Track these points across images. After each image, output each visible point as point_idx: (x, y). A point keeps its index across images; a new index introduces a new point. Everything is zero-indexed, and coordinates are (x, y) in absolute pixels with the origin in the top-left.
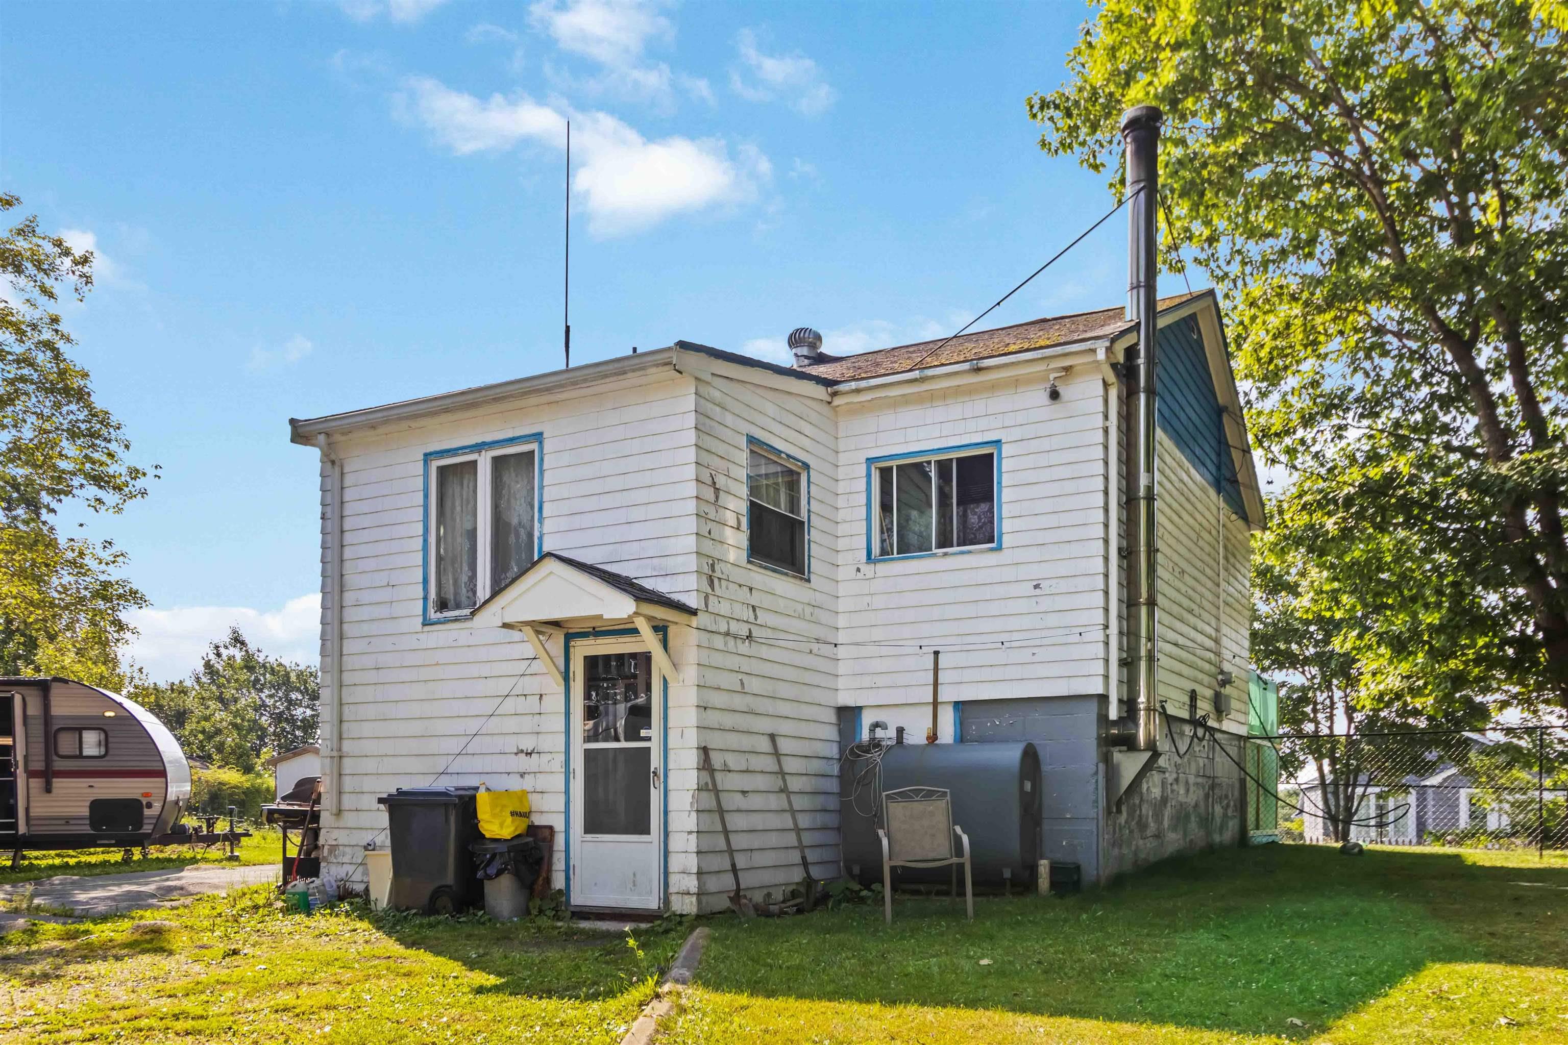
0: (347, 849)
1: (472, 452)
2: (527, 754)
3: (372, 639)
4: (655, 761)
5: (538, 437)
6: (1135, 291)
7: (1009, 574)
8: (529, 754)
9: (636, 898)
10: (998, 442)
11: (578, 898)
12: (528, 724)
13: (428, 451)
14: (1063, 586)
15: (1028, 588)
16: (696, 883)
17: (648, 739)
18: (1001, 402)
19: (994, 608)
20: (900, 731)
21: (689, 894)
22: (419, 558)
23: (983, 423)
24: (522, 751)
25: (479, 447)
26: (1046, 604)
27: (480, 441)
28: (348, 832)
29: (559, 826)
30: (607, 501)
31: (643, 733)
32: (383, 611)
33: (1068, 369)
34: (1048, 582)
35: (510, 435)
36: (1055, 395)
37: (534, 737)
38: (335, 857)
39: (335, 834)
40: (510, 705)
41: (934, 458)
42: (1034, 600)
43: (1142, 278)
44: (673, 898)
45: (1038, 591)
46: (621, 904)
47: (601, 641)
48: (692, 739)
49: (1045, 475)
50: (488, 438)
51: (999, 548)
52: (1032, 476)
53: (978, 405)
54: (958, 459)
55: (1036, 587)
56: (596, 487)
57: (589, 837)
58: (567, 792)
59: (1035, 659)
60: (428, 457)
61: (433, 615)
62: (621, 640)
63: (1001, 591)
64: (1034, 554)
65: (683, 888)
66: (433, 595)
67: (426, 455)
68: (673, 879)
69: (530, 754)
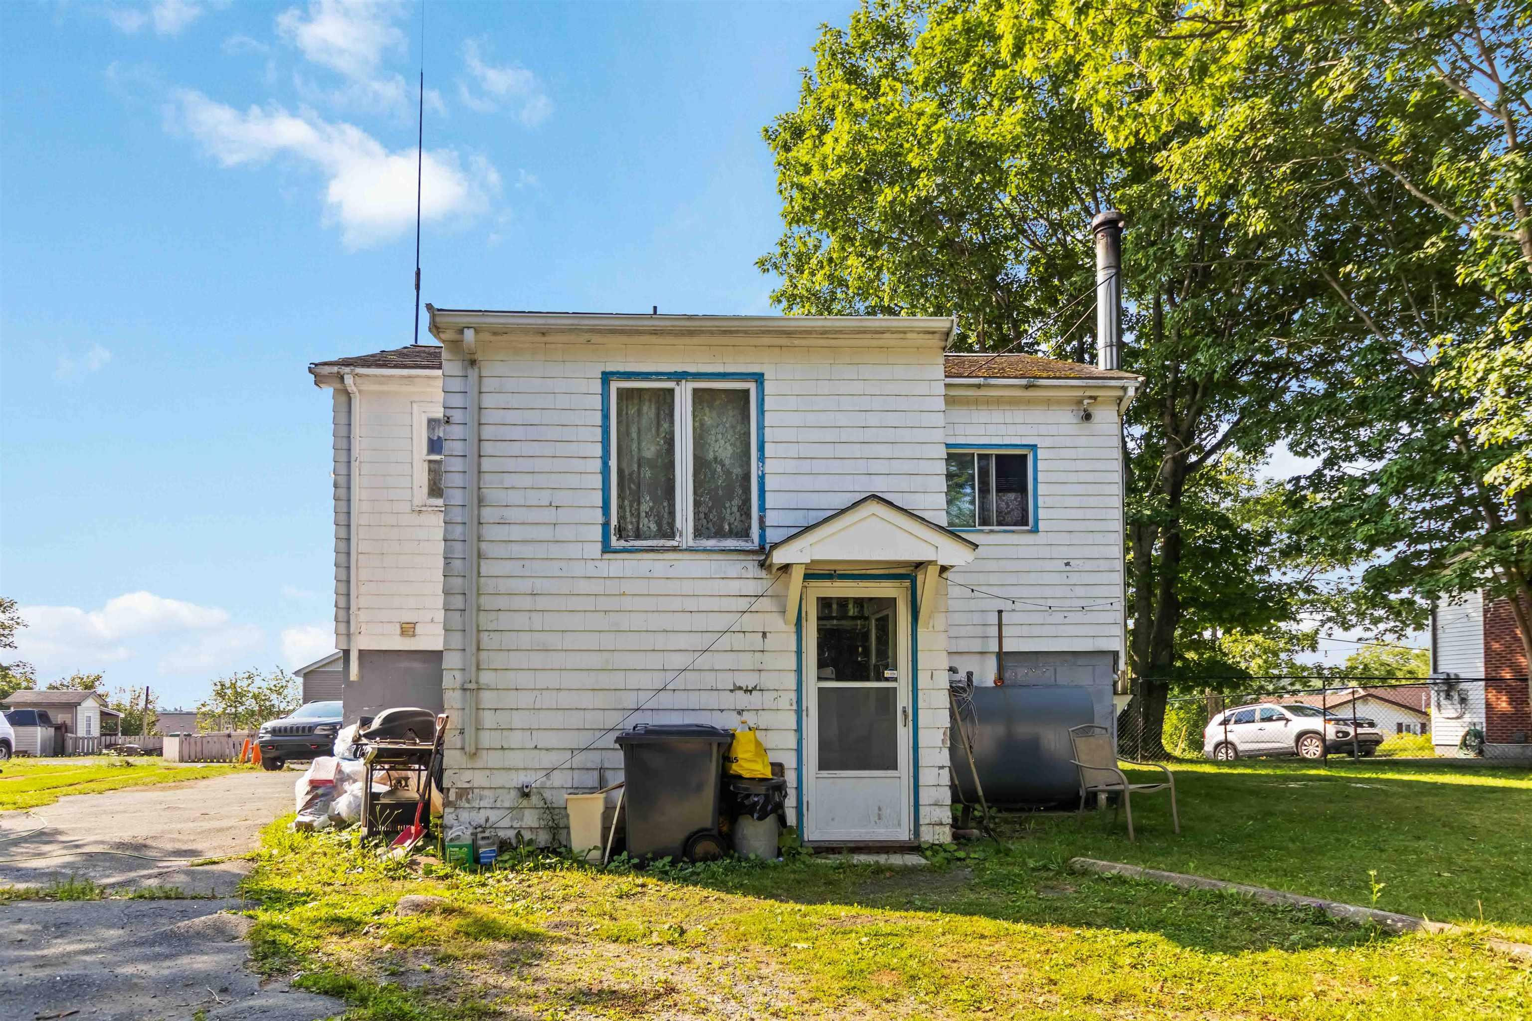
0: (486, 793)
1: (669, 379)
2: (746, 691)
3: (526, 563)
4: (903, 700)
5: (759, 378)
6: (1108, 349)
7: (1045, 552)
8: (748, 691)
9: (882, 831)
10: (1034, 447)
11: (813, 832)
12: (747, 661)
13: (608, 370)
14: (1089, 565)
15: (1060, 564)
16: (949, 814)
17: (895, 680)
18: (1037, 415)
19: (1032, 578)
20: (970, 675)
21: (941, 824)
22: (597, 481)
23: (1021, 429)
24: (740, 688)
25: (679, 376)
26: (1074, 578)
27: (679, 370)
28: (488, 772)
29: (789, 761)
30: (842, 450)
31: (887, 674)
32: (545, 533)
33: (1094, 398)
34: (1078, 562)
35: (720, 369)
36: (1088, 417)
37: (756, 674)
38: (468, 801)
39: (467, 775)
40: (725, 642)
41: (977, 452)
42: (1065, 575)
43: (1114, 340)
44: (923, 829)
45: (1068, 568)
46: (867, 838)
47: (838, 584)
48: (943, 680)
49: (1073, 477)
50: (692, 369)
51: (1035, 530)
52: (1063, 477)
53: (1018, 415)
54: (997, 456)
55: (1067, 564)
56: (829, 435)
57: (825, 773)
58: (799, 730)
59: (1067, 621)
60: (606, 378)
61: (614, 542)
62: (861, 584)
63: (1039, 565)
64: (1065, 538)
65: (935, 819)
66: (614, 522)
67: (603, 373)
68: (923, 811)
69: (751, 691)
